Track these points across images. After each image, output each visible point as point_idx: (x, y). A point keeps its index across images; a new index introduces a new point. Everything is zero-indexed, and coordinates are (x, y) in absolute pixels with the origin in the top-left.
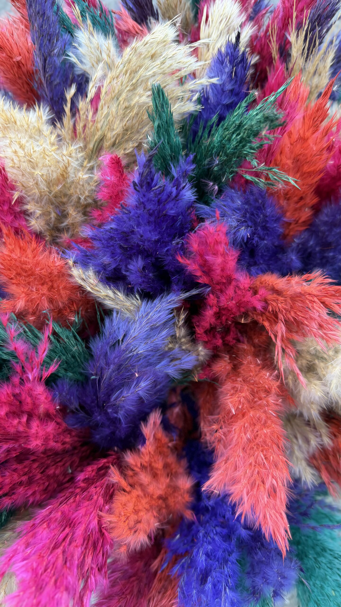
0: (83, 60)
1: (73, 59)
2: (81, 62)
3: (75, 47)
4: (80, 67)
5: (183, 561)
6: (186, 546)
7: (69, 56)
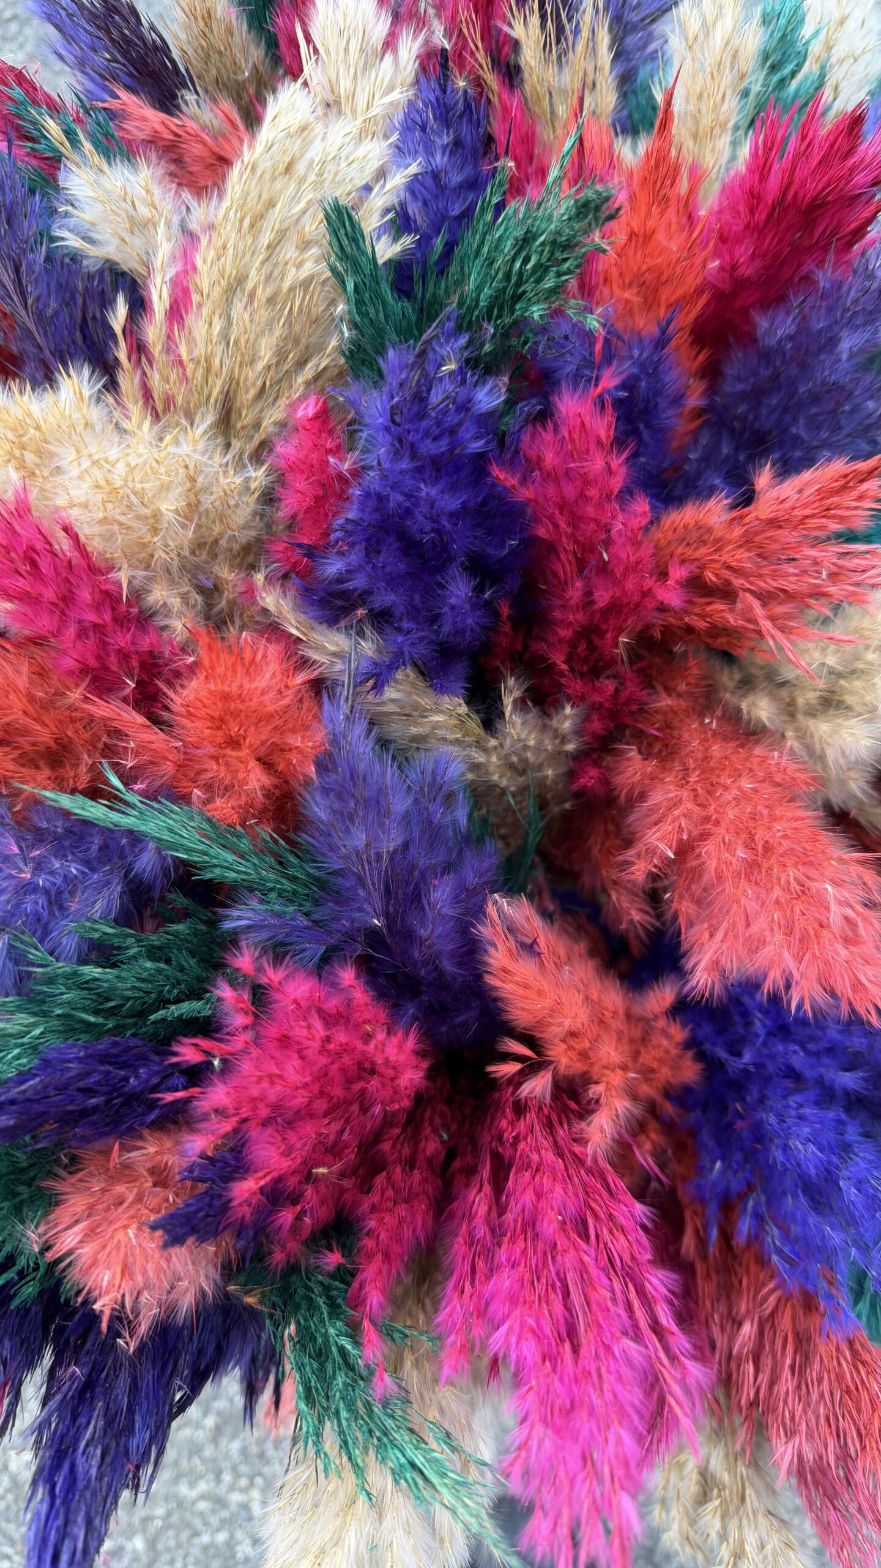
0: (94, 236)
1: (73, 242)
2: (92, 241)
3: (67, 214)
4: (95, 254)
5: (751, 1203)
6: (740, 1174)
7: (63, 239)
